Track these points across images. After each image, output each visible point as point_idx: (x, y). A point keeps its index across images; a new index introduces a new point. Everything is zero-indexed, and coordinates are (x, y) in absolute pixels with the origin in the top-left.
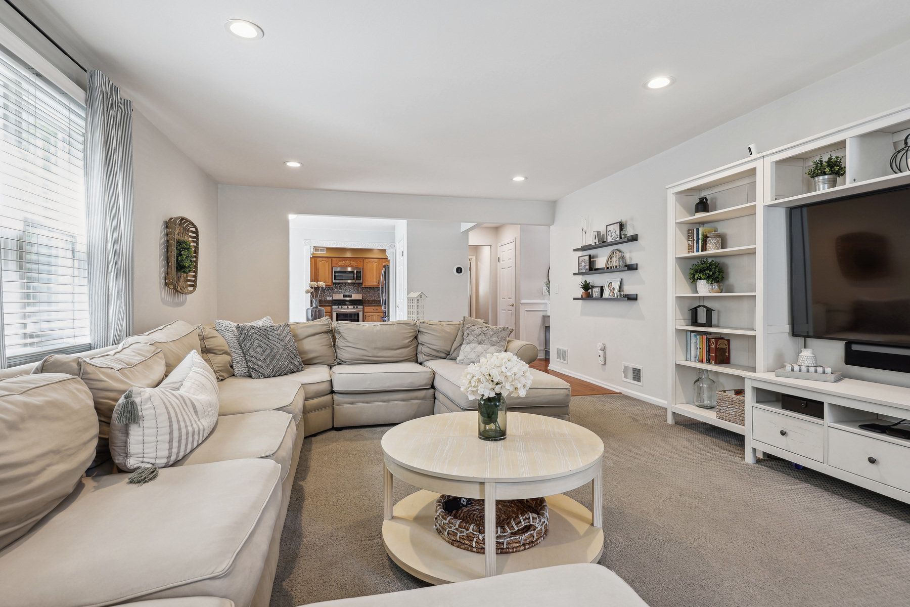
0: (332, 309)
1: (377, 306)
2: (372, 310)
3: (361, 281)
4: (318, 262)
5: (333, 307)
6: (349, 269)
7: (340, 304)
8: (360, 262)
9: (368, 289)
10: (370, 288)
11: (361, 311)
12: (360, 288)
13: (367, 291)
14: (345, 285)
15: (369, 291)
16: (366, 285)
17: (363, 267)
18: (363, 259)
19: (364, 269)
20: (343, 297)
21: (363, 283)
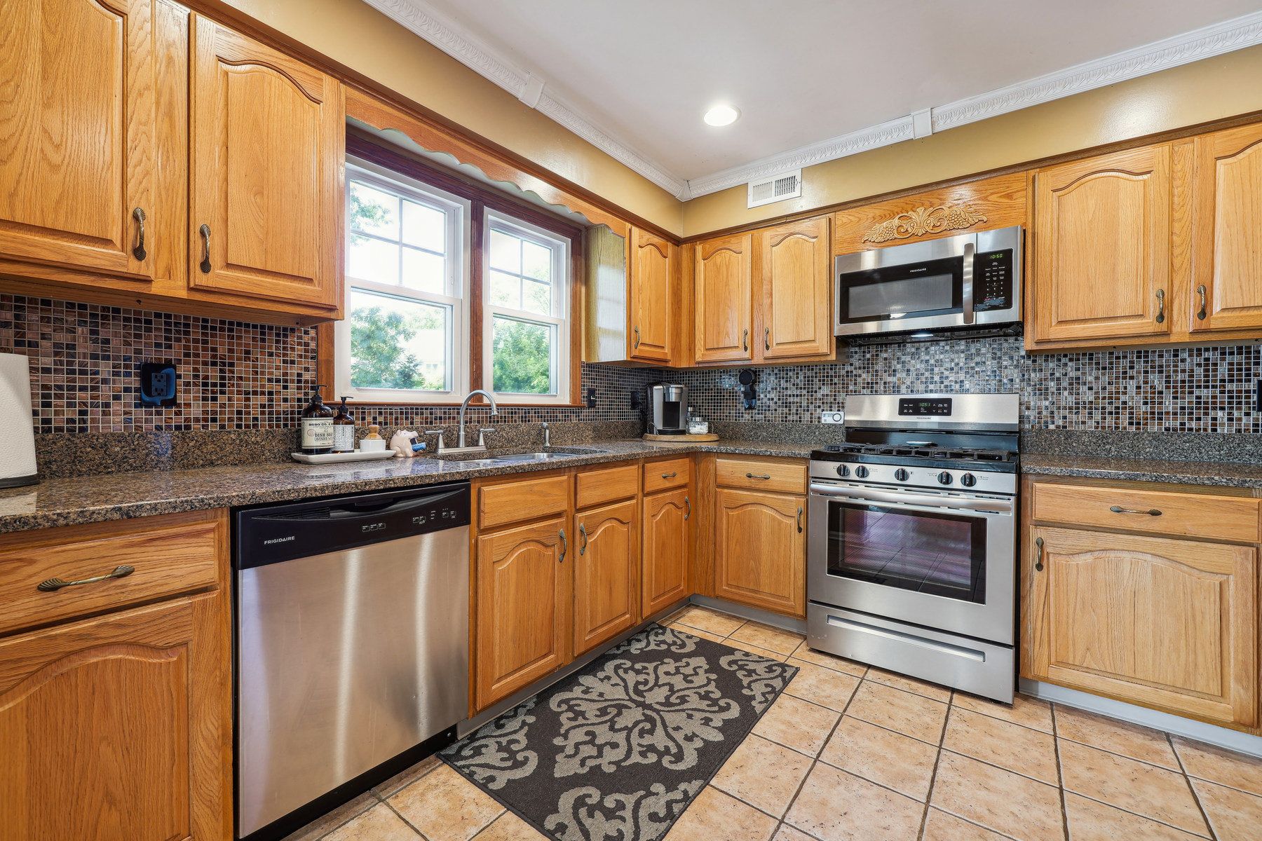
2: (1101, 512)
4: (766, 248)
8: (1009, 196)
9: (1066, 365)
10: (1084, 354)
11: (1006, 509)
12: (1011, 358)
13: (1058, 379)
14: (917, 349)
15: (1078, 379)
16: (1052, 337)
17: (1025, 224)
18: (1032, 173)
19: (1034, 235)
20: (901, 413)
21: (1028, 328)
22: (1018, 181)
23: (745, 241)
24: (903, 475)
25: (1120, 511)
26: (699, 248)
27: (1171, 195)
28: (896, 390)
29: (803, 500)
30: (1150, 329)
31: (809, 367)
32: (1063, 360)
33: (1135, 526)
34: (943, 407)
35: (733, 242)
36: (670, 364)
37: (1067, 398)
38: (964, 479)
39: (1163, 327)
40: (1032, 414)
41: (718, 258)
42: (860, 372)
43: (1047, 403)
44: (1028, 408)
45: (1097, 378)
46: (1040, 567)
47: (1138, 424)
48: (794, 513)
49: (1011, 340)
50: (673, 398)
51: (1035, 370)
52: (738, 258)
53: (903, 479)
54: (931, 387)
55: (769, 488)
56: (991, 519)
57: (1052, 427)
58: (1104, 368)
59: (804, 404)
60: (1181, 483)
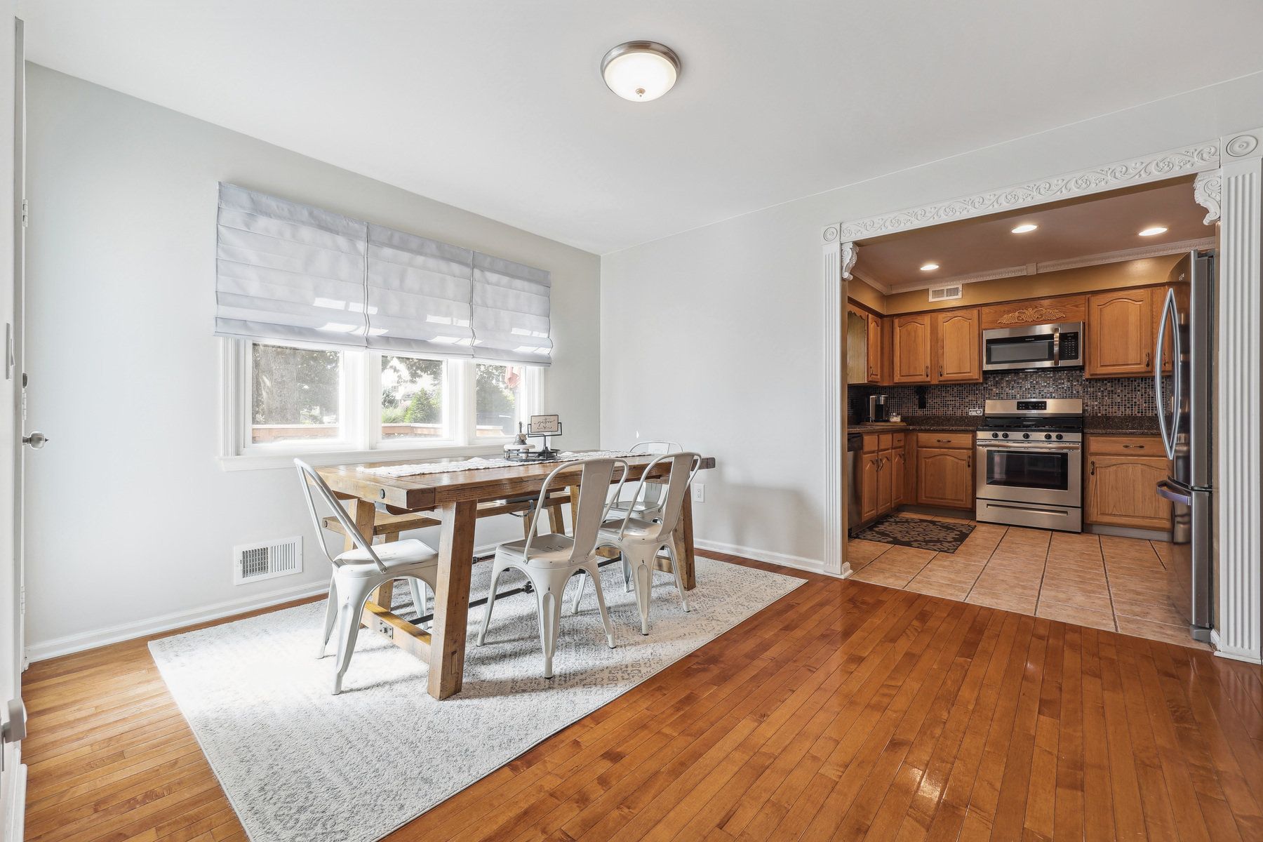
0: (974, 439)
1: (1143, 434)
2: (1119, 448)
3: (1079, 362)
4: (940, 323)
5: (981, 435)
6: (1046, 329)
7: (1000, 428)
8: (1077, 306)
9: (1106, 384)
10: (1115, 380)
11: (1077, 448)
12: (1078, 381)
13: (1102, 391)
14: (1026, 376)
15: (1112, 391)
16: (1098, 372)
17: (1085, 320)
18: (1088, 296)
19: (1089, 325)
20: (1018, 409)
21: (1087, 368)
22: (1081, 299)
23: (927, 319)
24: (1027, 436)
25: (1126, 447)
26: (896, 321)
27: (1152, 311)
28: (1014, 397)
29: (970, 452)
30: (1143, 370)
31: (960, 385)
32: (1105, 382)
33: (1133, 452)
34: (1042, 406)
35: (919, 319)
36: (879, 384)
37: (1107, 400)
38: (1057, 437)
39: (1149, 369)
40: (1089, 409)
41: (910, 327)
42: (992, 387)
43: (1096, 403)
44: (1087, 406)
45: (1122, 391)
46: (1093, 473)
47: (1142, 412)
48: (966, 458)
49: (1078, 372)
50: (882, 403)
51: (1090, 387)
52: (923, 328)
53: (1027, 438)
54: (1034, 395)
55: (951, 446)
56: (1070, 453)
57: (1099, 415)
58: (1125, 386)
59: (958, 404)
60: (1152, 434)
